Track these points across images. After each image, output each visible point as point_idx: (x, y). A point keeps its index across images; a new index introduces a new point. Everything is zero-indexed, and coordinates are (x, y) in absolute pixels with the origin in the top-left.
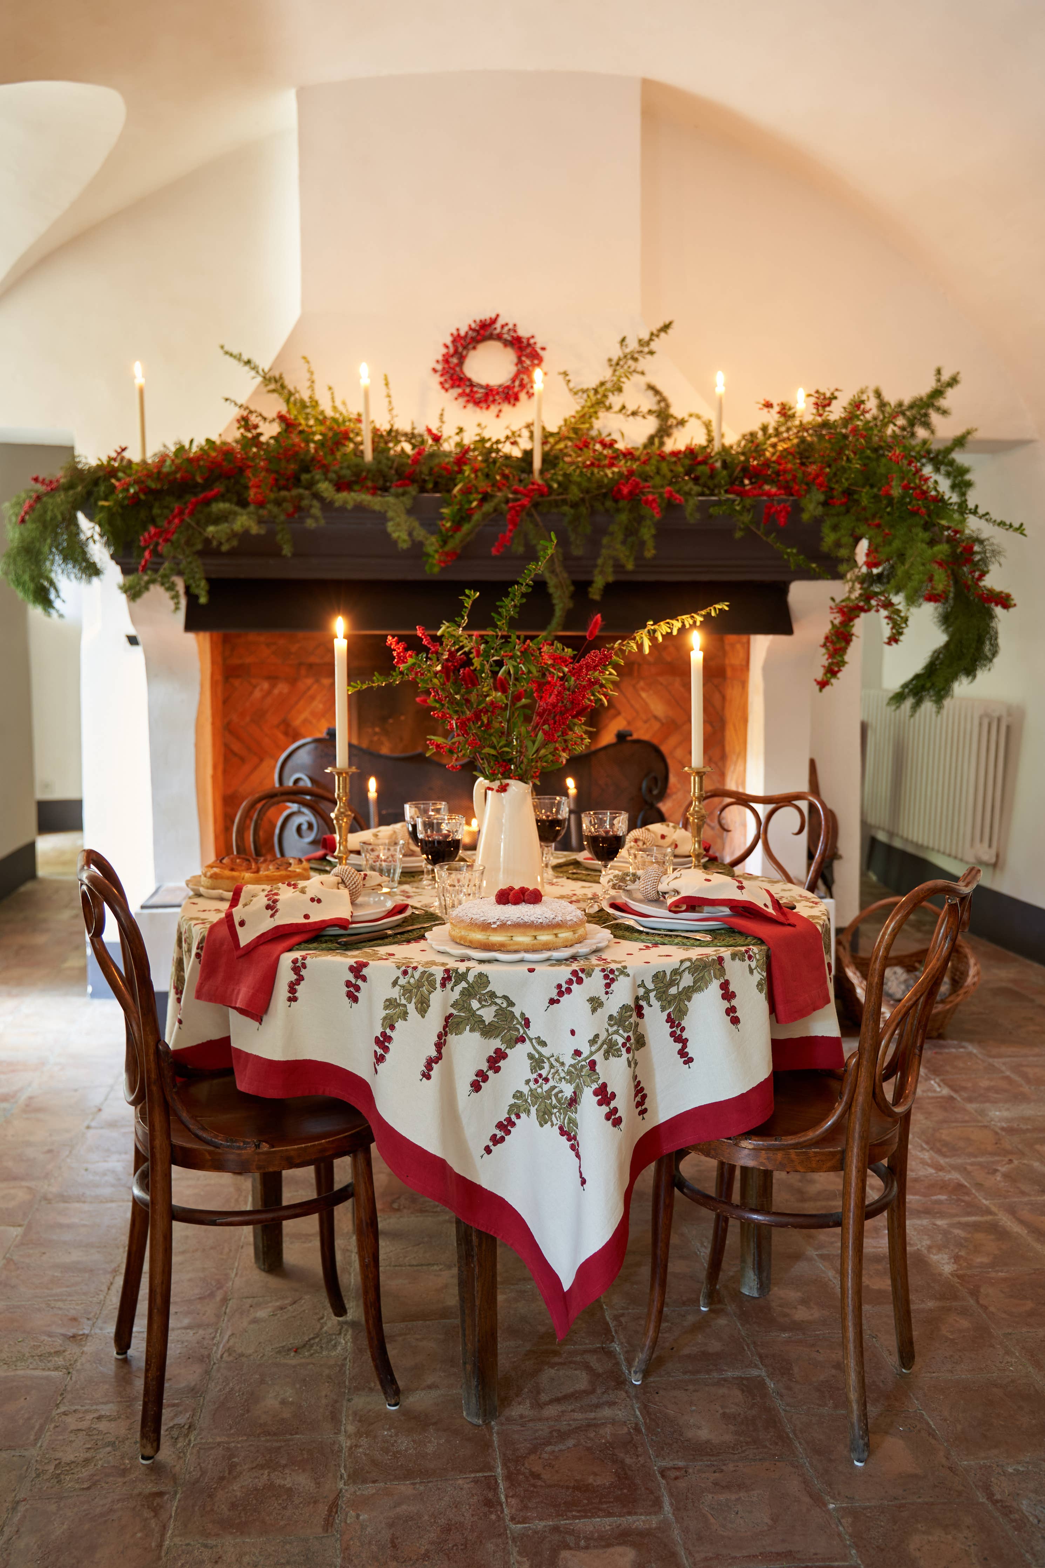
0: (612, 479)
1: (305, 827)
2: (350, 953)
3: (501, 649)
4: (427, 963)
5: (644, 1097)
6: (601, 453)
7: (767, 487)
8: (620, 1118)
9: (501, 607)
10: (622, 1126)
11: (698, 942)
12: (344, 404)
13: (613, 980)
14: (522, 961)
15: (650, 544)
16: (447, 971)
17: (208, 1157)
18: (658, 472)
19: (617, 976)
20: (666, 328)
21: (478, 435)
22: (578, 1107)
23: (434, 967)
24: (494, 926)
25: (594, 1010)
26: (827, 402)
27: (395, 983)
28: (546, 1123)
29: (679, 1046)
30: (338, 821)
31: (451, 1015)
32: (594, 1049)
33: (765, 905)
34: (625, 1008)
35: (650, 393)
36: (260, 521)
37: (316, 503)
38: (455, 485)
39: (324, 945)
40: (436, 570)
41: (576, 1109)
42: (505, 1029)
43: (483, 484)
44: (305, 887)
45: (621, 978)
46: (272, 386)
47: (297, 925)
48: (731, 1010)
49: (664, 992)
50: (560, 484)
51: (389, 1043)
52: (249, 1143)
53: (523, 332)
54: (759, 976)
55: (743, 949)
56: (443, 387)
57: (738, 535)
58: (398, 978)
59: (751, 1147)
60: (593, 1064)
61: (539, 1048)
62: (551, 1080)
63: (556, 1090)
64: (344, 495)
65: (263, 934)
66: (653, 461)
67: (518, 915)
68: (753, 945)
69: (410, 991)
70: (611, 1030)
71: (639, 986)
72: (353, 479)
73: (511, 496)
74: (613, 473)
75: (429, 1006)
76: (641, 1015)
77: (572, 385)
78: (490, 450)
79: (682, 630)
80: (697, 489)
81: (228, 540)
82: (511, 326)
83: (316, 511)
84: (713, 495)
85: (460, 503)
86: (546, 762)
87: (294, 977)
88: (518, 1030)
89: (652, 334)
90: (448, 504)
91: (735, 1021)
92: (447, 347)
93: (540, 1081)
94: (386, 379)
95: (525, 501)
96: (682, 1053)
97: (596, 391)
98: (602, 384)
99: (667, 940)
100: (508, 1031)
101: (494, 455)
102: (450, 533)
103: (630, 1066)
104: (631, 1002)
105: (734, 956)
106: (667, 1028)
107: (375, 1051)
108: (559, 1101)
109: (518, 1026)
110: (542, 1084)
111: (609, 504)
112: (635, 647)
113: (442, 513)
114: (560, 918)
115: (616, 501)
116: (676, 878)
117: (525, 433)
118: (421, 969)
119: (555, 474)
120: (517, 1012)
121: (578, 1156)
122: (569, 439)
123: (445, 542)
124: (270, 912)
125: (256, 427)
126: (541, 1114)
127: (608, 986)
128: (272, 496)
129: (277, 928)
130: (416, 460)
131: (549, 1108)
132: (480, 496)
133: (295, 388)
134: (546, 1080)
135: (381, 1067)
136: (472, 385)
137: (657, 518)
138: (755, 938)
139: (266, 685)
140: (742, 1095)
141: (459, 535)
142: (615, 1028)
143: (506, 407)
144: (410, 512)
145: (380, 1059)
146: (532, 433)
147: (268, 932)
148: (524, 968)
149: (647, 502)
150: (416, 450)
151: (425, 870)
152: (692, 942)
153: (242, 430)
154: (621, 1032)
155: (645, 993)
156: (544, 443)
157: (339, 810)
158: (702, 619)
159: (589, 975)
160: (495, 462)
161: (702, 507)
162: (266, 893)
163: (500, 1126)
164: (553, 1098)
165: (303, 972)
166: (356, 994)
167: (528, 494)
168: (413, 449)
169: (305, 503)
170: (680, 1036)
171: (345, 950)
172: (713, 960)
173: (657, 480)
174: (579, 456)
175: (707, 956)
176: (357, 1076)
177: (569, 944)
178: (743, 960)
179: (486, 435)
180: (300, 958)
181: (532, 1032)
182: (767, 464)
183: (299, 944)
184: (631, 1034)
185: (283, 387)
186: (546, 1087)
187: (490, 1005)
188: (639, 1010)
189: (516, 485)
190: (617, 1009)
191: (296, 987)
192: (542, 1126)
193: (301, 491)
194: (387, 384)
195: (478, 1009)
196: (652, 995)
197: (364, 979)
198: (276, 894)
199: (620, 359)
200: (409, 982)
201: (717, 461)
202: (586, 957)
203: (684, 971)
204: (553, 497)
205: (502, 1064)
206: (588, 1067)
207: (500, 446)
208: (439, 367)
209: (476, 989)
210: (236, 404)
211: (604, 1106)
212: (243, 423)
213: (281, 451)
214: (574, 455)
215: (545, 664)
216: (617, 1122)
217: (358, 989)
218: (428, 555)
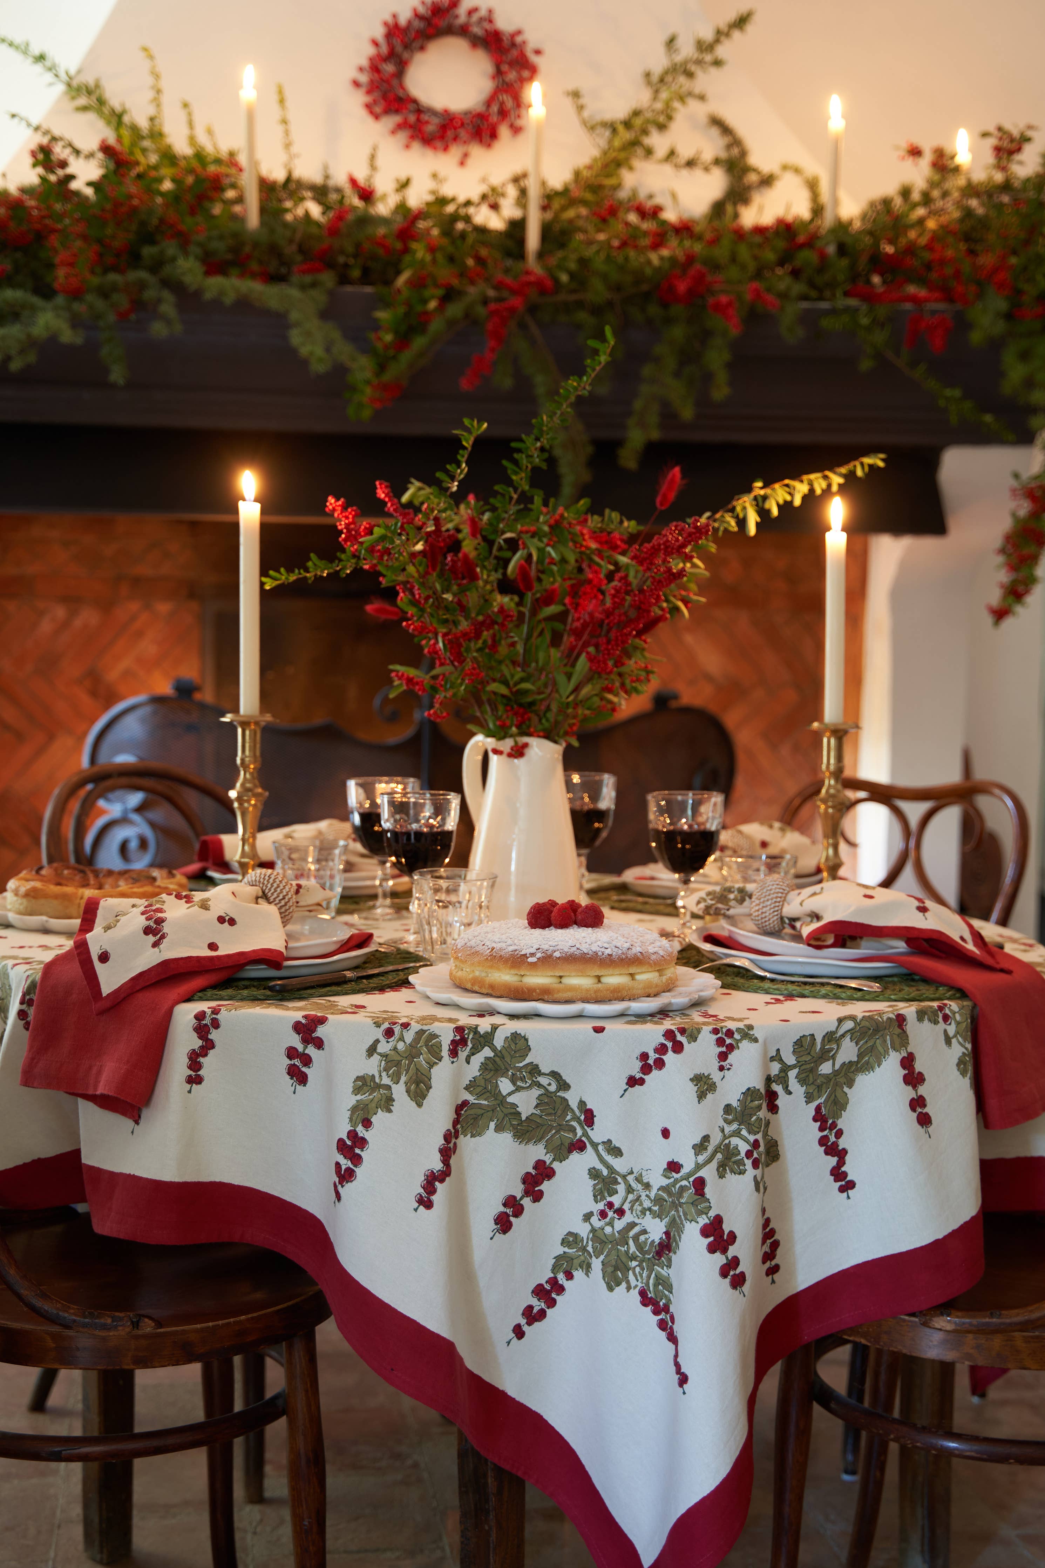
0: (658, 270)
1: (133, 845)
2: (290, 1004)
3: (516, 520)
4: (424, 1018)
5: (775, 1245)
6: (636, 228)
7: (912, 289)
8: (742, 1274)
9: (519, 451)
10: (746, 1288)
11: (859, 994)
12: (210, 132)
13: (731, 1048)
14: (579, 1016)
15: (722, 377)
16: (459, 1030)
17: (51, 1344)
18: (733, 259)
19: (738, 1041)
20: (741, 22)
21: (433, 192)
22: (674, 1258)
23: (437, 1024)
24: (530, 960)
25: (701, 1096)
26: (1013, 146)
27: (372, 1050)
28: (618, 1284)
29: (833, 1161)
30: (241, 804)
31: (465, 1103)
32: (701, 1159)
33: (962, 938)
34: (750, 1093)
35: (715, 132)
36: (75, 323)
37: (168, 296)
38: (398, 273)
39: (245, 992)
40: (367, 413)
41: (670, 1260)
42: (552, 1127)
43: (445, 273)
44: (208, 900)
45: (745, 1044)
46: (83, 101)
47: (198, 959)
48: (917, 1103)
49: (811, 1070)
50: (572, 275)
51: (362, 1149)
52: (121, 1319)
53: (504, 24)
54: (959, 1049)
55: (935, 1004)
56: (371, 112)
57: (866, 365)
58: (377, 1041)
59: (949, 1327)
60: (700, 1184)
61: (609, 1159)
62: (628, 1212)
63: (636, 1229)
64: (215, 283)
65: (141, 974)
66: (726, 242)
67: (571, 943)
68: (949, 999)
69: (398, 1064)
70: (728, 1129)
71: (772, 1059)
72: (229, 257)
73: (491, 293)
74: (662, 258)
75: (429, 1087)
76: (773, 1108)
77: (586, 114)
78: (455, 218)
79: (810, 498)
80: (798, 288)
81: (22, 352)
82: (483, 13)
83: (168, 306)
84: (821, 298)
85: (408, 304)
86: (588, 709)
87: (197, 1043)
88: (573, 1130)
89: (719, 32)
90: (386, 304)
91: (924, 1120)
92: (375, 43)
93: (610, 1214)
94: (280, 92)
95: (514, 301)
96: (838, 1174)
97: (627, 124)
98: (636, 113)
99: (807, 990)
100: (557, 1132)
101: (460, 226)
102: (391, 352)
103: (757, 1189)
104: (758, 1084)
105: (921, 1015)
106: (814, 1131)
107: (338, 1165)
108: (640, 1247)
109: (574, 1124)
110: (613, 1219)
111: (654, 310)
112: (733, 523)
113: (376, 320)
114: (639, 949)
115: (665, 305)
116: (814, 894)
117: (512, 192)
118: (415, 1027)
119: (564, 259)
120: (572, 1098)
121: (672, 1338)
122: (584, 202)
123: (382, 367)
124: (151, 939)
125: (63, 164)
126: (610, 1269)
127: (723, 1056)
128: (95, 281)
129: (165, 964)
130: (333, 229)
131: (624, 1259)
132: (440, 292)
133: (123, 105)
134: (621, 1212)
135: (346, 1190)
136: (420, 109)
137: (734, 332)
138: (952, 988)
139: (60, 612)
140: (937, 1242)
141: (406, 357)
142: (735, 1126)
143: (477, 151)
144: (325, 315)
145: (345, 1176)
146: (523, 192)
147: (150, 970)
148: (588, 1026)
149: (718, 308)
150: (331, 214)
151: (380, 891)
152: (849, 993)
153: (40, 170)
154: (744, 1132)
155: (781, 1071)
156: (544, 208)
157: (243, 785)
158: (841, 480)
159: (693, 1038)
160: (463, 235)
161: (809, 319)
162: (142, 909)
163: (539, 1291)
164: (631, 1242)
165: (214, 1035)
166: (304, 1069)
167: (519, 291)
168: (324, 213)
169: (150, 294)
170: (835, 1144)
171: (281, 1000)
172: (889, 1019)
173: (733, 272)
174: (599, 230)
175: (880, 1013)
176: (300, 1208)
177: (652, 991)
178: (936, 1022)
179: (447, 191)
180: (209, 1011)
181: (598, 1134)
182: (911, 249)
183: (203, 990)
184: (759, 1137)
185: (101, 102)
186: (619, 1225)
187: (530, 1087)
188: (772, 1096)
189: (499, 275)
190: (738, 1095)
191: (201, 1060)
192: (611, 1289)
193: (143, 275)
194: (282, 101)
195: (510, 1094)
196: (792, 1074)
197: (319, 1044)
198: (160, 910)
199: (666, 72)
200: (395, 1049)
201: (827, 244)
202: (683, 1011)
203: (843, 1036)
204: (562, 297)
205: (545, 1186)
206: (692, 1190)
207: (471, 210)
208: (364, 78)
209: (508, 1059)
210: (29, 125)
211: (718, 1255)
212: (41, 156)
213: (109, 206)
214: (591, 228)
215: (587, 548)
216: (738, 1282)
217: (307, 1060)
218: (353, 389)
